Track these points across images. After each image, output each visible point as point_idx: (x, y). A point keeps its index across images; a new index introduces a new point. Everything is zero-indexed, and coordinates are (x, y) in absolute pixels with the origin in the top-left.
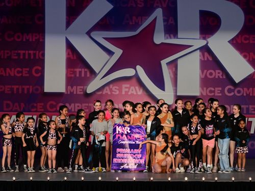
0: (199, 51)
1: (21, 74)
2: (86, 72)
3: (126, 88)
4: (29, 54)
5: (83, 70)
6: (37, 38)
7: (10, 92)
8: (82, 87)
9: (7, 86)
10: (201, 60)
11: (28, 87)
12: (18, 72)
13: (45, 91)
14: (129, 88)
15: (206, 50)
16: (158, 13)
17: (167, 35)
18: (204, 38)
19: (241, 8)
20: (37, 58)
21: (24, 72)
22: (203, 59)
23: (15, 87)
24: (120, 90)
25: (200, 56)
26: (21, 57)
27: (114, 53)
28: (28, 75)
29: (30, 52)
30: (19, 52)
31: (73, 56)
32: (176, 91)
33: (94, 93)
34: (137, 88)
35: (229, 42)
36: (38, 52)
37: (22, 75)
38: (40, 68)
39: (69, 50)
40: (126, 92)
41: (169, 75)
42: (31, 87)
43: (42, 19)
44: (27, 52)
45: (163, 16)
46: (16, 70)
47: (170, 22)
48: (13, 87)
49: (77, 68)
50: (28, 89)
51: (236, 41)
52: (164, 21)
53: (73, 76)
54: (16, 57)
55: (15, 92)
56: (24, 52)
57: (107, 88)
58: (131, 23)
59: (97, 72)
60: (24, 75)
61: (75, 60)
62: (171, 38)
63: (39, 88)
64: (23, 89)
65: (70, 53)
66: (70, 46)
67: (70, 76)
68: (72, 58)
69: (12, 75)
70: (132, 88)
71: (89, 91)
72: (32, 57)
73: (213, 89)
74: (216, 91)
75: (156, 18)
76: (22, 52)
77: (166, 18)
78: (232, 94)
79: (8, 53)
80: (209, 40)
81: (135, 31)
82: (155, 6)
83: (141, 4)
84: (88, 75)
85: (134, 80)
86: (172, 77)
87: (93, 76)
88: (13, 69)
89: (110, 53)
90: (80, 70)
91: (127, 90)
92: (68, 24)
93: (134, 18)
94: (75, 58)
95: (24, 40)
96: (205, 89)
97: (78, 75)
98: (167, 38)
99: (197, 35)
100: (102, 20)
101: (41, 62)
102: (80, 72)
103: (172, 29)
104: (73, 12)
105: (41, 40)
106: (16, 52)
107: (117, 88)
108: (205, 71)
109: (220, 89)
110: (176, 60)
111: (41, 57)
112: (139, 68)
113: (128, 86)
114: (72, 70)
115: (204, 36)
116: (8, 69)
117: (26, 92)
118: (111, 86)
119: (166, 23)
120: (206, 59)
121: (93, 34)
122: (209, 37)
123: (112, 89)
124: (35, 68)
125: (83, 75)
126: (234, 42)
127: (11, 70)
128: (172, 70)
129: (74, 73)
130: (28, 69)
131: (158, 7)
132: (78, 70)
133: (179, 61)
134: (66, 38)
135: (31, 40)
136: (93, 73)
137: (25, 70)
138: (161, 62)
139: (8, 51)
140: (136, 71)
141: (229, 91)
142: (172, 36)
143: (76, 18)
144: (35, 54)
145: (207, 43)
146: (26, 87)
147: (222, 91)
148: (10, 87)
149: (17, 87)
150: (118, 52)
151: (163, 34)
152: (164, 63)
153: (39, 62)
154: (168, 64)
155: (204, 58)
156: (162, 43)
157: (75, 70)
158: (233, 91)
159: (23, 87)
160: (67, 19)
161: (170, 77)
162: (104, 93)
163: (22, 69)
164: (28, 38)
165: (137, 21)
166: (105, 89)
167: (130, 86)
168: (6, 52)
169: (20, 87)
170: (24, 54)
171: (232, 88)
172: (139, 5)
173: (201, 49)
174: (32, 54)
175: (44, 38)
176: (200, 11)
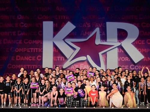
2: (62, 59)
3: (82, 66)
4: (36, 50)
5: (61, 57)
6: (39, 42)
7: (26, 68)
8: (61, 66)
9: (24, 65)
10: (118, 52)
11: (35, 65)
12: (30, 58)
13: (43, 67)
14: (83, 66)
15: (120, 47)
16: (97, 30)
17: (102, 40)
18: (120, 42)
19: (138, 28)
20: (39, 51)
22: (119, 52)
23: (29, 66)
25: (118, 50)
26: (32, 51)
27: (76, 49)
28: (35, 60)
29: (36, 49)
30: (31, 49)
32: (106, 67)
33: (66, 68)
34: (87, 66)
35: (132, 43)
36: (39, 49)
37: (32, 60)
38: (40, 57)
39: (55, 48)
40: (82, 68)
41: (102, 59)
43: (42, 33)
44: (34, 49)
47: (103, 34)
48: (28, 65)
49: (58, 56)
50: (35, 67)
52: (100, 33)
53: (56, 60)
54: (29, 51)
55: (29, 68)
56: (33, 49)
57: (73, 66)
58: (84, 35)
59: (68, 58)
60: (33, 60)
61: (57, 52)
62: (103, 42)
63: (40, 66)
64: (32, 66)
65: (55, 49)
66: (55, 46)
67: (54, 60)
68: (56, 52)
69: (27, 60)
70: (85, 66)
71: (64, 68)
72: (37, 51)
73: (124, 66)
74: (126, 67)
75: (96, 33)
76: (32, 49)
77: (101, 32)
78: (133, 69)
79: (25, 49)
80: (122, 43)
81: (86, 38)
82: (96, 26)
83: (89, 26)
84: (64, 60)
85: (86, 62)
86: (105, 60)
87: (66, 60)
88: (28, 57)
89: (74, 49)
90: (60, 57)
91: (82, 67)
92: (54, 35)
93: (86, 32)
94: (57, 51)
95: (33, 43)
97: (59, 60)
98: (102, 42)
99: (116, 40)
100: (70, 33)
101: (41, 53)
102: (60, 58)
103: (104, 37)
104: (56, 30)
105: (41, 43)
106: (29, 49)
107: (78, 66)
108: (120, 58)
109: (128, 66)
110: (106, 52)
111: (41, 51)
112: (88, 56)
113: (83, 65)
114: (56, 57)
115: (120, 41)
116: (25, 57)
117: (34, 68)
118: (75, 65)
119: (101, 35)
120: (120, 52)
121: (66, 40)
122: (122, 41)
123: (75, 66)
124: (38, 56)
125: (61, 60)
126: (134, 43)
127: (27, 58)
128: (104, 57)
129: (57, 59)
130: (35, 57)
131: (97, 27)
132: (59, 57)
133: (108, 53)
134: (53, 42)
135: (36, 43)
136: (66, 59)
137: (34, 57)
138: (99, 53)
139: (25, 48)
140: (87, 58)
141: (132, 67)
142: (104, 41)
143: (57, 33)
144: (38, 50)
145: (121, 44)
146: (34, 66)
147: (129, 67)
148: (26, 65)
149: (30, 65)
150: (78, 49)
151: (100, 40)
152: (100, 54)
154: (102, 54)
156: (99, 44)
158: (134, 67)
159: (33, 65)
160: (53, 33)
162: (71, 68)
163: (32, 57)
164: (35, 42)
165: (87, 34)
166: (72, 66)
167: (84, 65)
168: (24, 49)
169: (31, 65)
170: (33, 50)
171: (134, 66)
172: (88, 26)
173: (118, 47)
174: (37, 50)
175: (43, 42)
176: (117, 29)
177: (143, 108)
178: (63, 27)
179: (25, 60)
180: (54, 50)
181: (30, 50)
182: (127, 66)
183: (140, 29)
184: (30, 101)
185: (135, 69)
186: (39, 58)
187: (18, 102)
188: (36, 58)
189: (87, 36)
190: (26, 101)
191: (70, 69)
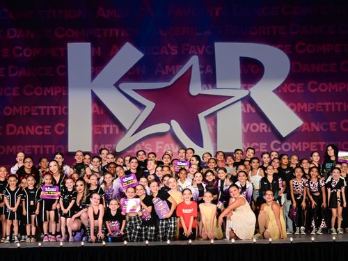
0: (240, 102)
1: (41, 133)
2: (114, 129)
3: (160, 145)
4: (51, 110)
5: (111, 126)
6: (59, 92)
7: (30, 153)
8: (110, 145)
9: (26, 147)
10: (243, 112)
11: (50, 146)
12: (39, 130)
13: (69, 151)
14: (163, 145)
15: (248, 100)
16: (194, 61)
17: (205, 86)
18: (246, 88)
19: (289, 55)
20: (60, 113)
21: (45, 130)
23: (36, 147)
24: (154, 148)
25: (242, 108)
26: (42, 114)
27: (145, 107)
28: (49, 133)
29: (51, 107)
30: (40, 107)
31: (100, 112)
32: (216, 147)
33: (124, 151)
34: (172, 145)
35: (274, 91)
36: (60, 107)
37: (43, 134)
38: (63, 125)
39: (96, 105)
40: (160, 149)
41: (207, 130)
42: (53, 146)
43: (65, 70)
44: (48, 107)
45: (200, 64)
46: (37, 128)
47: (208, 71)
48: (33, 146)
49: (104, 124)
50: (50, 149)
51: (282, 90)
52: (201, 69)
53: (100, 133)
54: (37, 114)
55: (36, 153)
56: (45, 107)
57: (138, 146)
58: (163, 73)
59: (127, 128)
60: (46, 133)
61: (102, 115)
62: (209, 88)
63: (62, 147)
64: (44, 149)
65: (97, 108)
66: (96, 101)
67: (97, 133)
68: (99, 113)
69: (32, 133)
70: (167, 145)
71: (118, 150)
72: (54, 113)
73: (257, 144)
74: (261, 147)
75: (191, 66)
76: (42, 108)
77: (202, 67)
78: (279, 149)
79: (27, 109)
80: (251, 89)
81: (169, 81)
82: (190, 53)
83: (174, 52)
84: (117, 131)
85: (169, 136)
86: (211, 131)
87: (123, 133)
88: (33, 127)
89: (141, 106)
90: (108, 126)
91: (161, 147)
92: (94, 75)
93: (167, 67)
94: (102, 113)
95: (45, 94)
96: (248, 144)
97: (105, 132)
98: (205, 89)
99: (238, 84)
100: (131, 70)
101: (64, 118)
102: (108, 129)
103: (209, 78)
104: (99, 63)
105: (64, 94)
106: (36, 107)
107: (150, 145)
108: (248, 125)
109: (265, 144)
110: (215, 113)
111: (64, 113)
112: (174, 122)
113: (162, 143)
114: (99, 126)
115: (246, 85)
116: (27, 128)
117: (47, 153)
118: (143, 143)
119: (202, 72)
120: (248, 111)
121: (122, 86)
122: (251, 87)
123: (144, 146)
124: (58, 125)
125: (111, 132)
126: (280, 91)
127: (31, 128)
128: (211, 125)
129: (102, 129)
130: (50, 127)
131: (193, 54)
132: (105, 126)
133: (219, 115)
134: (92, 91)
135: (52, 94)
136: (122, 129)
137: (47, 128)
138: (199, 115)
140: (171, 127)
141: (276, 146)
142: (210, 86)
143: (102, 69)
144: (57, 110)
145: (249, 94)
146: (48, 147)
147: (268, 147)
148: (30, 146)
149: (38, 146)
150: (150, 106)
151: (199, 84)
152: (201, 116)
153: (62, 118)
155: (246, 110)
156: (199, 94)
157: (103, 126)
158: (280, 146)
159: (45, 146)
160: (92, 70)
161: (209, 132)
163: (43, 126)
164: (49, 92)
165: (170, 71)
166: (136, 147)
167: (165, 143)
168: (25, 107)
169: (42, 146)
170: (45, 110)
171: (279, 142)
172: (172, 53)
173: (242, 100)
174: (54, 110)
175: (67, 92)
176: (240, 57)
177: (303, 240)
178: (114, 55)
179: (27, 134)
180: (95, 109)
181: (39, 111)
182: (263, 144)
183: (293, 57)
184: (39, 230)
185: (281, 149)
186: (60, 129)
187: (12, 232)
188: (52, 130)
189: (171, 75)
190: (31, 229)
191: (132, 153)
